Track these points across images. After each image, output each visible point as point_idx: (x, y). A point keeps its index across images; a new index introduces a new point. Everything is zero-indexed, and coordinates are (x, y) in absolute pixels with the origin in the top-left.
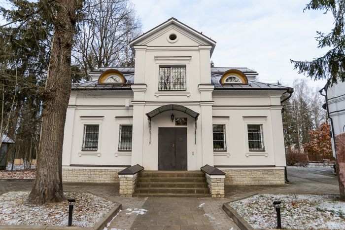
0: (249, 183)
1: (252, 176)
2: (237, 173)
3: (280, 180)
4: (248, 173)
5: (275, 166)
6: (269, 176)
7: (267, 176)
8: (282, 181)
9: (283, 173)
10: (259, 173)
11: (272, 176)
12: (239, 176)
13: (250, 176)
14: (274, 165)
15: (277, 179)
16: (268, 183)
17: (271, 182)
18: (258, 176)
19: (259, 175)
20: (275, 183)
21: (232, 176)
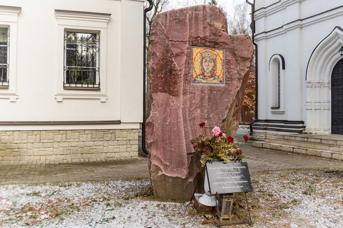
0: (59, 159)
1: (66, 144)
2: (32, 138)
3: (129, 150)
4: (58, 137)
5: (119, 122)
6: (106, 143)
7: (101, 143)
8: (133, 151)
9: (136, 135)
10: (84, 137)
11: (111, 143)
12: (36, 145)
13: (63, 144)
14: (118, 119)
15: (123, 148)
16: (102, 157)
17: (108, 155)
18: (81, 144)
19: (85, 141)
20: (117, 156)
21: (21, 146)
